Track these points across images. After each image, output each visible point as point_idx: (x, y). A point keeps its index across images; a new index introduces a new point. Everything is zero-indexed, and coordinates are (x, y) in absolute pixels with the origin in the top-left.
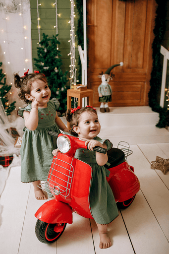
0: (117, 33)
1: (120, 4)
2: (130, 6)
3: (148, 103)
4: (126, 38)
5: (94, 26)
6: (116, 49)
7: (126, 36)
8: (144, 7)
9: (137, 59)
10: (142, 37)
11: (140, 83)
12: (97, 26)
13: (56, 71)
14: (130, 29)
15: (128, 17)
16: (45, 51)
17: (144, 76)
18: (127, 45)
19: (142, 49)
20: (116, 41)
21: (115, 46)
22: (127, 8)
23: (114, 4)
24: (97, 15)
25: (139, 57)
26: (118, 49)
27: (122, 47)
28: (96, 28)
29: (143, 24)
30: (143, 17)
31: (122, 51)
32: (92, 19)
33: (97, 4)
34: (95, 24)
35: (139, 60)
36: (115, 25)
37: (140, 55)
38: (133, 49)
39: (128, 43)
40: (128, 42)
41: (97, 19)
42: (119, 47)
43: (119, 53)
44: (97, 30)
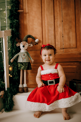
0: (47, 15)
4: (55, 20)
5: (26, 13)
6: (47, 31)
7: (56, 18)
11: (76, 63)
12: (28, 13)
14: (59, 11)
18: (57, 27)
19: (74, 29)
20: (46, 23)
21: (46, 28)
24: (28, 3)
26: (48, 30)
27: (53, 28)
28: (28, 14)
31: (53, 32)
32: (24, 7)
34: (27, 11)
35: (71, 40)
36: (45, 9)
37: (72, 34)
38: (64, 30)
39: (58, 25)
41: (28, 7)
42: (50, 28)
43: (50, 35)
44: (29, 16)
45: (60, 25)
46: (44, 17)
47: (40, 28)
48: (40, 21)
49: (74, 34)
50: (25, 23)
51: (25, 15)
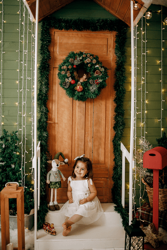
0: (78, 129)
1: (80, 104)
2: (90, 106)
3: (111, 201)
4: (86, 135)
6: (76, 145)
7: (86, 133)
8: (103, 107)
9: (98, 154)
10: (103, 134)
11: (103, 179)
12: (57, 123)
13: (13, 166)
14: (90, 126)
15: (88, 115)
16: (4, 146)
17: (107, 172)
18: (87, 142)
19: (103, 146)
20: (76, 137)
21: (76, 142)
22: (87, 108)
23: (74, 103)
24: (57, 113)
25: (100, 152)
26: (78, 145)
27: (83, 143)
28: (57, 125)
29: (103, 122)
30: (103, 115)
31: (83, 147)
32: (53, 117)
33: (58, 103)
34: (56, 122)
35: (100, 156)
36: (76, 123)
37: (102, 151)
38: (94, 146)
39: (88, 140)
40: (89, 138)
41: (58, 117)
42: (80, 143)
43: (80, 150)
44: (58, 127)
45: (90, 141)
46: (75, 131)
47: (70, 142)
48: (70, 134)
49: (103, 151)
50: (53, 133)
51: (53, 125)
